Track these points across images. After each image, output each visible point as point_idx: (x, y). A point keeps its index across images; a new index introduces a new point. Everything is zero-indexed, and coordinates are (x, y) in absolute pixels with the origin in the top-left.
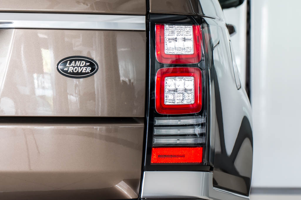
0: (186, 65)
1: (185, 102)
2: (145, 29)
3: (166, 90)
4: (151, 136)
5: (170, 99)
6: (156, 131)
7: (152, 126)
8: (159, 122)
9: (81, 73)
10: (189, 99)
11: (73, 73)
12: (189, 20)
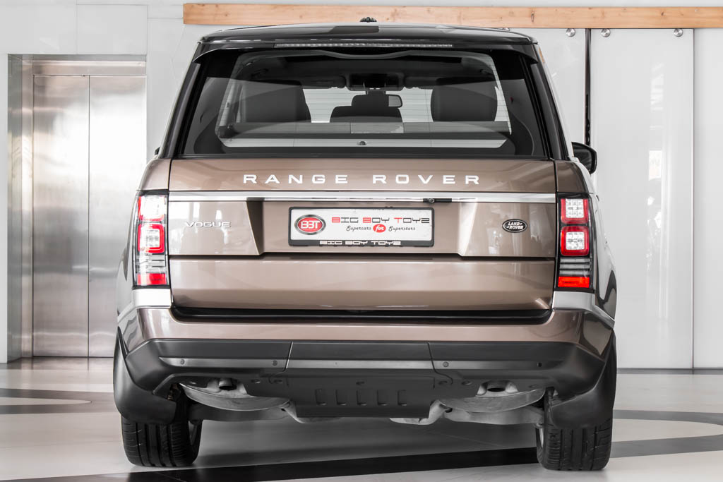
0: (577, 225)
1: (578, 249)
2: (555, 202)
3: (567, 241)
4: (559, 270)
5: (570, 246)
6: (561, 266)
7: (559, 263)
8: (563, 260)
9: (517, 230)
10: (581, 246)
11: (512, 230)
12: (579, 195)
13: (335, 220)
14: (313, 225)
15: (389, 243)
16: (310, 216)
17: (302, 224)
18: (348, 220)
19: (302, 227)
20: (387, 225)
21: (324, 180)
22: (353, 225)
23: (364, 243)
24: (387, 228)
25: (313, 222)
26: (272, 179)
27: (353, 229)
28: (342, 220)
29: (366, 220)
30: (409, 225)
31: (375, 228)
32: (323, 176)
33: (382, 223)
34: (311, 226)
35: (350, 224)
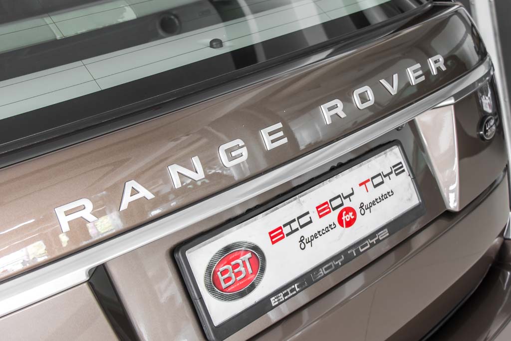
13: (276, 236)
14: (242, 268)
15: (374, 241)
16: (227, 249)
17: (222, 278)
18: (295, 225)
19: (224, 286)
20: (354, 203)
21: (244, 151)
22: (307, 232)
23: (339, 262)
24: (358, 211)
25: (239, 261)
26: (134, 192)
27: (310, 241)
28: (286, 230)
29: (323, 210)
30: (383, 189)
31: (340, 222)
32: (240, 142)
33: (347, 203)
34: (240, 273)
35: (301, 232)
